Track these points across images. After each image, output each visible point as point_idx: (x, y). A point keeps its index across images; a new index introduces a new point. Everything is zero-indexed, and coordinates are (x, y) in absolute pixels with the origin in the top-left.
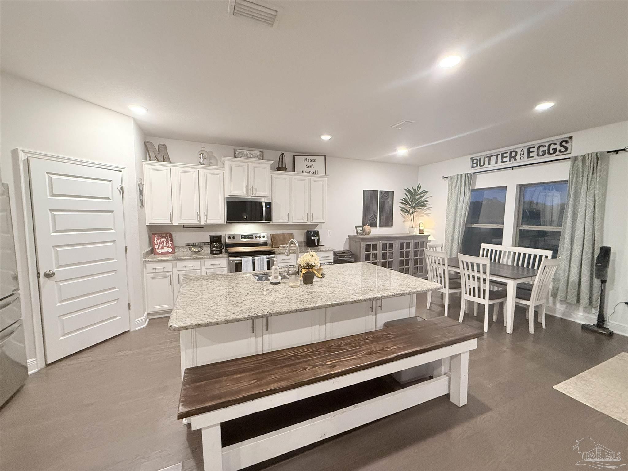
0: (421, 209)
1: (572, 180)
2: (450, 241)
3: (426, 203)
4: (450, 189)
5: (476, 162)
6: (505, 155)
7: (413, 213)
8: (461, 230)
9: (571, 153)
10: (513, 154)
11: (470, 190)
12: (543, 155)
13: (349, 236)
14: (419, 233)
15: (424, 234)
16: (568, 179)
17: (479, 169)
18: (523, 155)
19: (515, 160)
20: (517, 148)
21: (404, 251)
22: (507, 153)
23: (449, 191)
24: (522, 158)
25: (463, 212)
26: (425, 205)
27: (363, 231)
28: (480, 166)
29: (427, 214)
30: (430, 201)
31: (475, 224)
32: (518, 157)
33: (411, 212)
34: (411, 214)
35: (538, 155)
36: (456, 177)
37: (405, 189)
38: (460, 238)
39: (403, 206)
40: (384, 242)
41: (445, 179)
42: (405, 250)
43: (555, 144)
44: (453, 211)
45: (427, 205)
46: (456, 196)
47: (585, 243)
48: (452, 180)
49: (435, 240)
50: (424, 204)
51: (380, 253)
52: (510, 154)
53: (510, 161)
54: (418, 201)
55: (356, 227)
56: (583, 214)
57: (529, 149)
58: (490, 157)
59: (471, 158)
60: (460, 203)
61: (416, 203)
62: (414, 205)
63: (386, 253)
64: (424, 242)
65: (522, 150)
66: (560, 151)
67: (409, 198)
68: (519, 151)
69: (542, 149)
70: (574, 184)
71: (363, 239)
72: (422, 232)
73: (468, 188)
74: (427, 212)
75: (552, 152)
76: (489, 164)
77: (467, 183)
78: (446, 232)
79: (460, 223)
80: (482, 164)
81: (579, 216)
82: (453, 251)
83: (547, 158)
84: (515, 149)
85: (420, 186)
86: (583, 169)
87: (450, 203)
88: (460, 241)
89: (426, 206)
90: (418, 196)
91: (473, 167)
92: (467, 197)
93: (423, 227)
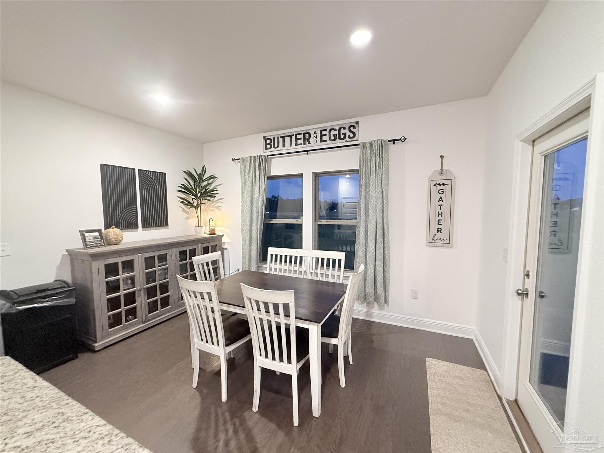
0: (209, 200)
1: (362, 169)
2: (248, 243)
3: (215, 192)
4: (243, 175)
5: (269, 143)
6: (299, 137)
7: (198, 205)
8: (259, 227)
9: (358, 140)
10: (307, 136)
11: (266, 178)
12: (335, 140)
13: (67, 250)
14: (210, 234)
15: (215, 234)
16: (358, 168)
17: (273, 151)
18: (316, 138)
19: (309, 144)
20: (310, 129)
21: (187, 263)
22: (301, 134)
23: (242, 178)
24: (315, 141)
25: (260, 205)
26: (215, 195)
27: (102, 238)
28: (275, 148)
29: (218, 207)
30: (219, 190)
31: (274, 220)
32: (311, 140)
33: (195, 205)
34: (196, 208)
35: (330, 139)
36: (249, 159)
37: (184, 172)
38: (259, 238)
39: (183, 196)
40: (148, 255)
41: (237, 161)
42: (188, 261)
43: (345, 128)
44: (248, 203)
45: (217, 195)
46: (250, 184)
47: (378, 237)
48: (245, 163)
49: (230, 241)
50: (212, 194)
51: (141, 273)
52: (303, 135)
53: (304, 144)
54: (204, 190)
55: (82, 233)
56: (374, 206)
57: (321, 131)
58: (283, 138)
59: (264, 137)
60: (256, 193)
61: (202, 192)
62: (199, 195)
63: (155, 271)
64: (216, 245)
65: (315, 132)
66: (349, 136)
67: (192, 185)
68: (312, 133)
69: (333, 133)
70: (364, 174)
71: (95, 256)
72: (213, 232)
73: (263, 174)
74: (219, 204)
75: (342, 137)
76: (284, 146)
77: (262, 167)
78: (242, 230)
79: (257, 218)
80: (276, 145)
81: (370, 208)
82: (252, 255)
83: (338, 143)
84: (309, 130)
85: (206, 169)
86: (371, 157)
87: (244, 193)
88: (260, 241)
89: (215, 197)
90: (205, 183)
91: (266, 148)
92: (264, 186)
93: (215, 226)
